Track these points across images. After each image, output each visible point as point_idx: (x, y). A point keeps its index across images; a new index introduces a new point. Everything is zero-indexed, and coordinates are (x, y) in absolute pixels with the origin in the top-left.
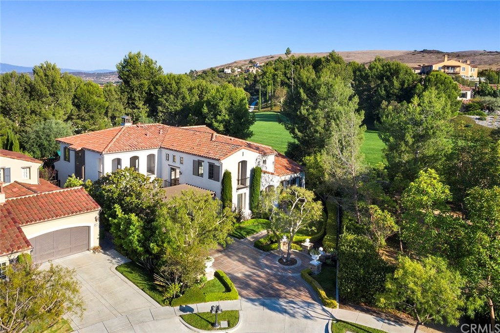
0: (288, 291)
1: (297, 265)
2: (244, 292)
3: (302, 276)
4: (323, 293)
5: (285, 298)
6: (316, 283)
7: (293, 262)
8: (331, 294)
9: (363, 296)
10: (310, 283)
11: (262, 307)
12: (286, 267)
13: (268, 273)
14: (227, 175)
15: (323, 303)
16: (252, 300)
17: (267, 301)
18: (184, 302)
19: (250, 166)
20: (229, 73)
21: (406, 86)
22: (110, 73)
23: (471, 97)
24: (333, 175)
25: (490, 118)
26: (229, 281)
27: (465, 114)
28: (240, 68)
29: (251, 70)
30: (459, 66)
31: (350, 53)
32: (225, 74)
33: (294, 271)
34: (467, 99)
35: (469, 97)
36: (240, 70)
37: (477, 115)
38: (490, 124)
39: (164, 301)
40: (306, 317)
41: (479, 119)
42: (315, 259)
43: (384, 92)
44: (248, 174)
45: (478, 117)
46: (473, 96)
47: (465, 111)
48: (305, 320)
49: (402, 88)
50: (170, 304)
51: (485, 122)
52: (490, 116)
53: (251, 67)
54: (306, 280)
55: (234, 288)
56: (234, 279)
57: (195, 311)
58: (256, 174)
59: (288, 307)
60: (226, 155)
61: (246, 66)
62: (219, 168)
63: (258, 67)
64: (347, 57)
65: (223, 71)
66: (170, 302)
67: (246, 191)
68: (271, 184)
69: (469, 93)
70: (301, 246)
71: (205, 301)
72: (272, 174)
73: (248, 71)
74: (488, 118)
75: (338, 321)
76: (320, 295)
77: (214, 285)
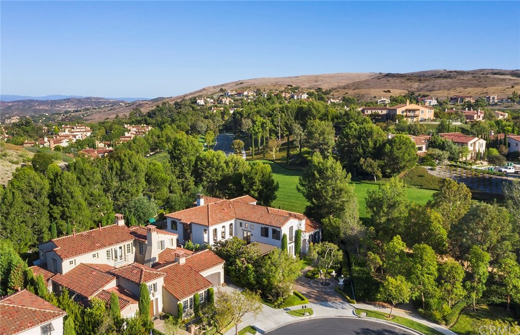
0: (330, 298)
1: (331, 285)
2: (310, 300)
3: (335, 290)
4: (348, 298)
5: (330, 301)
6: (344, 293)
7: (328, 284)
8: (352, 298)
9: (367, 297)
10: (341, 294)
11: (321, 306)
12: (326, 287)
13: (318, 291)
14: (285, 236)
15: (349, 302)
16: (315, 303)
17: (323, 303)
18: (285, 306)
19: (295, 229)
20: (202, 104)
21: (378, 145)
22: (65, 100)
23: (426, 149)
24: (345, 234)
25: (438, 168)
26: (302, 296)
27: (421, 165)
28: (212, 98)
29: (224, 100)
30: (419, 110)
31: (318, 77)
32: (199, 105)
33: (330, 288)
34: (423, 152)
35: (424, 150)
36: (212, 101)
37: (429, 166)
38: (438, 173)
39: (275, 307)
40: (343, 308)
41: (431, 169)
42: (341, 282)
43: (361, 150)
44: (294, 235)
45: (430, 167)
46: (427, 148)
47: (421, 163)
48: (342, 310)
49: (375, 147)
50: (279, 308)
51: (435, 171)
52: (439, 166)
53: (222, 95)
54: (338, 292)
55: (305, 298)
56: (303, 294)
57: (292, 310)
58: (298, 233)
59: (333, 305)
60: (283, 224)
61: (217, 94)
62: (279, 233)
63: (229, 96)
64: (316, 81)
65: (196, 102)
66: (279, 306)
67: (293, 244)
68: (305, 238)
69: (424, 147)
70: (331, 275)
71: (294, 305)
72: (305, 232)
73: (221, 101)
74: (437, 168)
75: (357, 309)
76: (347, 299)
77: (294, 298)
